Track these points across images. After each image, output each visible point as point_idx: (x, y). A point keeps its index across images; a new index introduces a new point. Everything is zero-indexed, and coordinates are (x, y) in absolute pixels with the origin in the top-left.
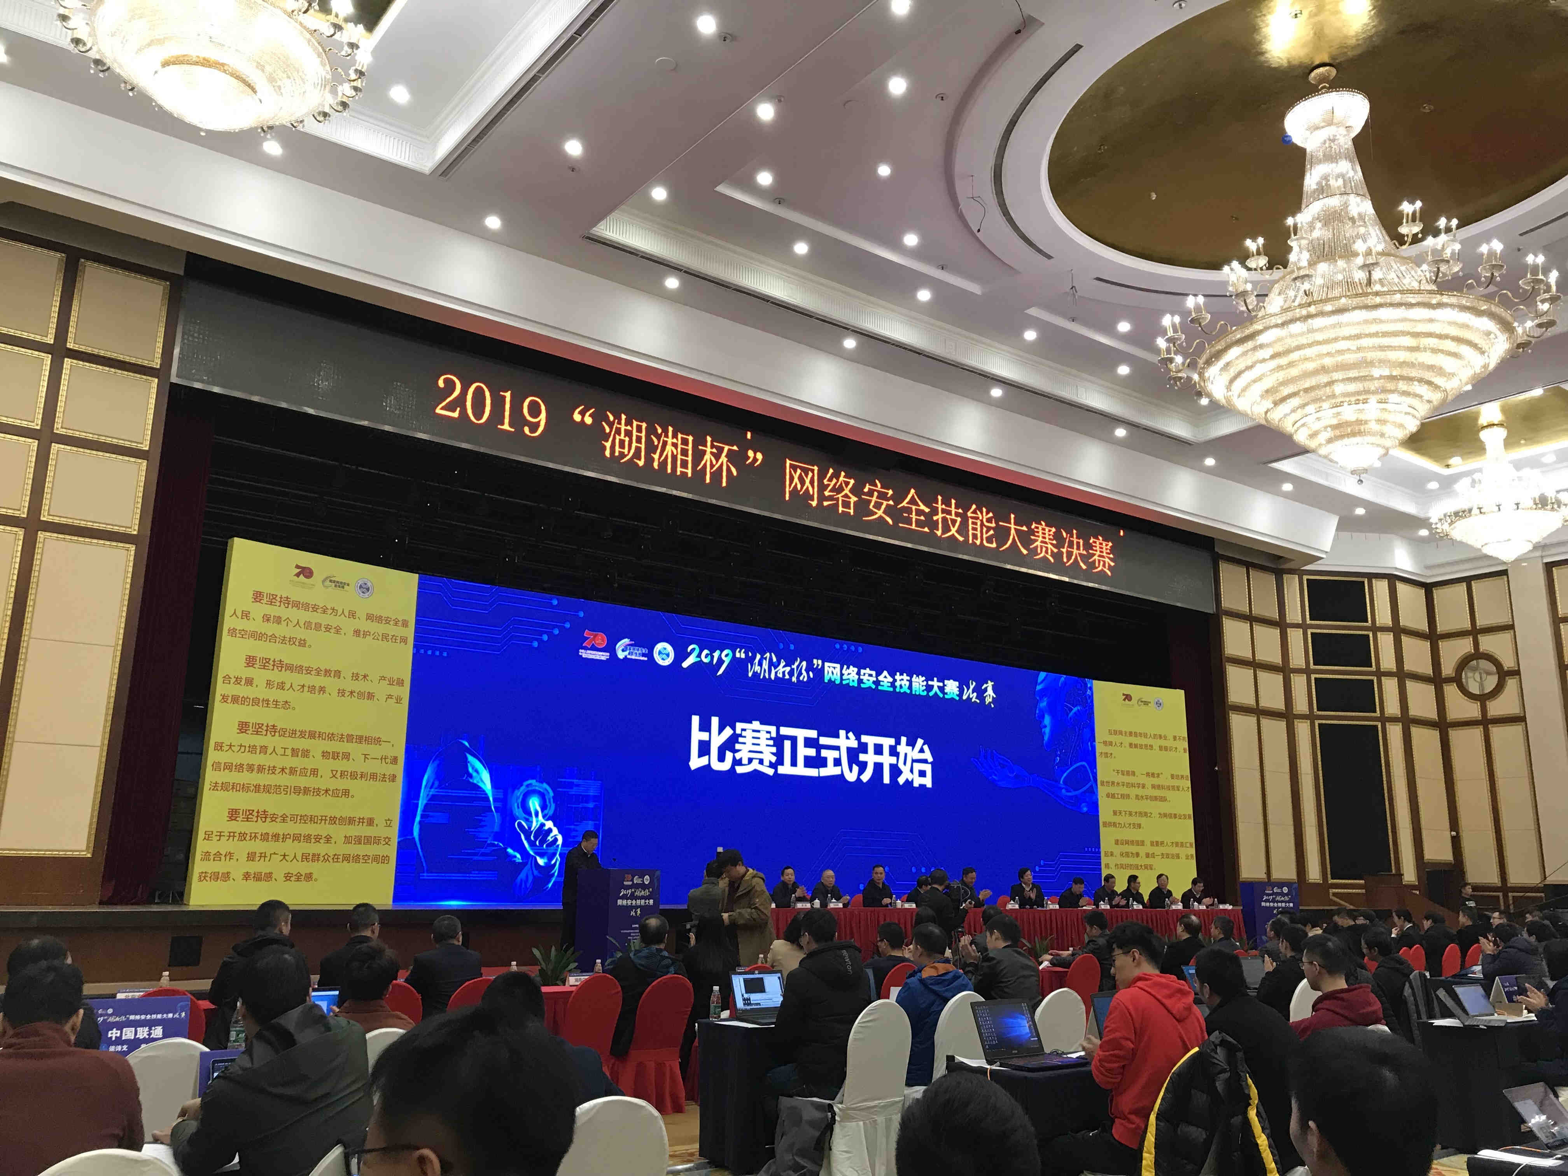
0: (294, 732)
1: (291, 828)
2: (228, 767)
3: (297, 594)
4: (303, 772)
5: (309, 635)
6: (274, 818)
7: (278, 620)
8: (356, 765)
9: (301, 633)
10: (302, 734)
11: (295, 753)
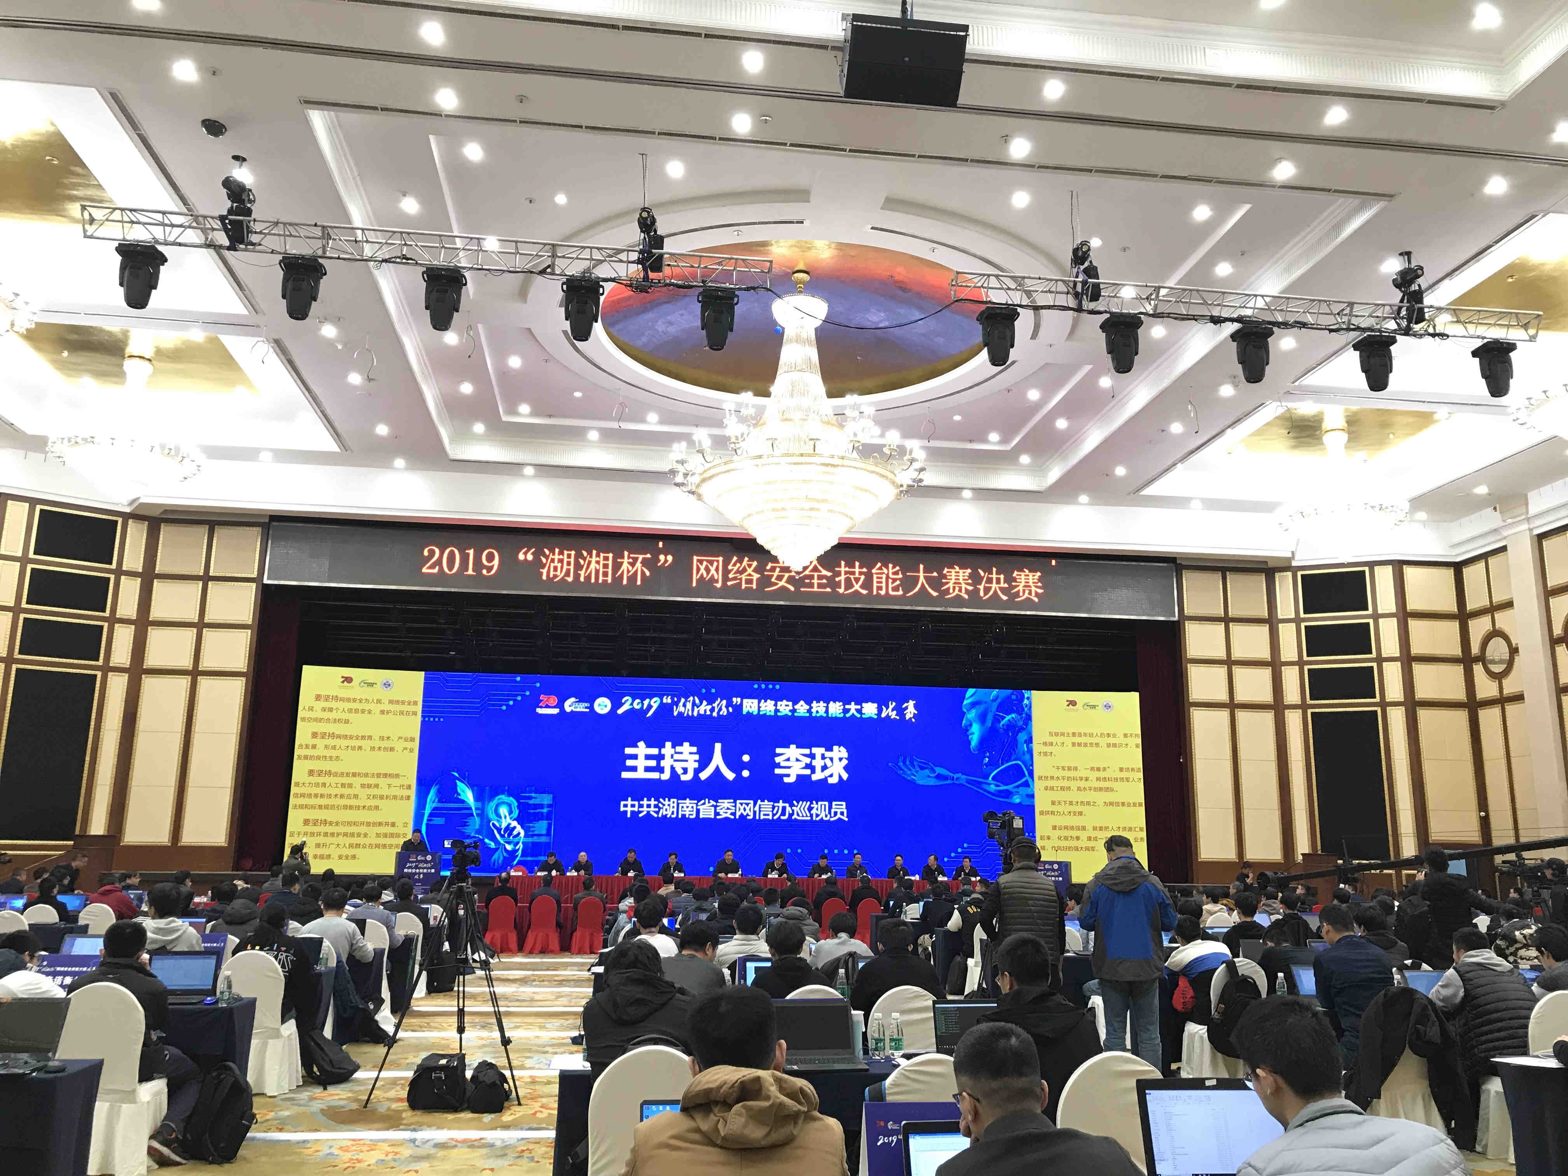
0: (342, 773)
1: (341, 829)
2: (303, 795)
3: (342, 694)
4: (349, 797)
5: (351, 717)
6: (331, 824)
7: (331, 710)
8: (384, 791)
9: (345, 716)
10: (348, 774)
11: (343, 785)
